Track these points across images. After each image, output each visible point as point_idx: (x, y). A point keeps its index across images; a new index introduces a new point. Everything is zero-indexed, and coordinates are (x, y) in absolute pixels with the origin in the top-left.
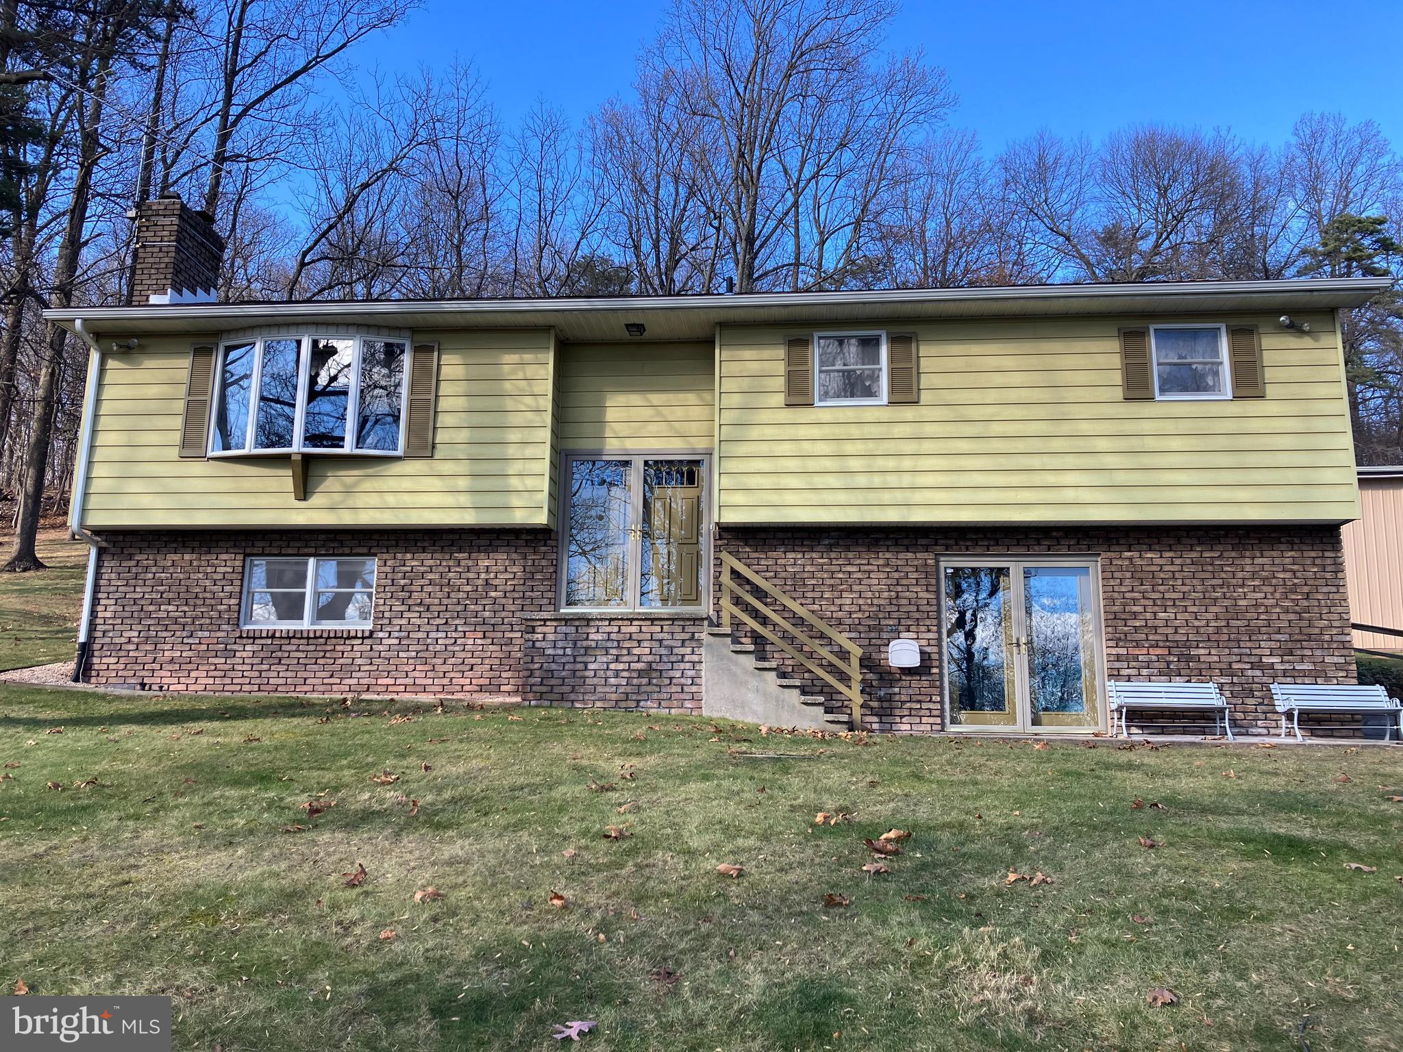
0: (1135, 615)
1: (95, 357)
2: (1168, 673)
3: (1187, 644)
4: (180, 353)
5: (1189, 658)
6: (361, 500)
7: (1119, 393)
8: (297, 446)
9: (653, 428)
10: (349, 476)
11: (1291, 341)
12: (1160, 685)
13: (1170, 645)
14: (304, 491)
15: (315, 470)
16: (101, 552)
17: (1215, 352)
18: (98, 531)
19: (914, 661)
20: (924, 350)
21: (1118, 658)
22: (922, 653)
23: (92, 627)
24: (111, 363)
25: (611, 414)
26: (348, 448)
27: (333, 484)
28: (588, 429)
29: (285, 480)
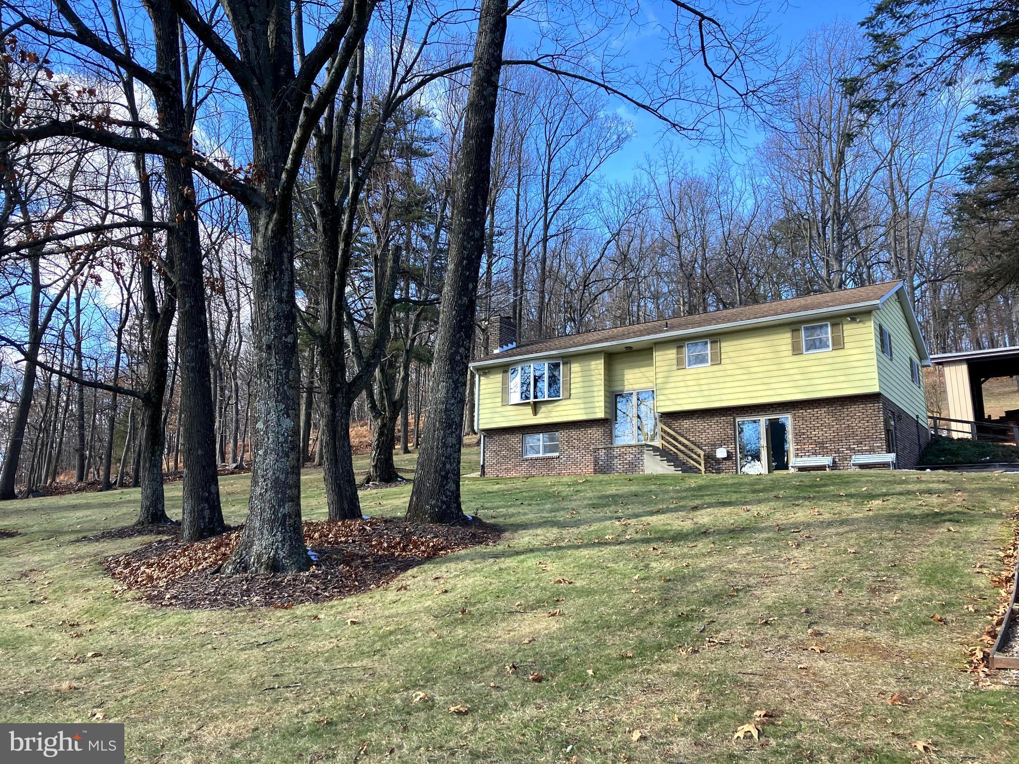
0: (804, 434)
1: (477, 376)
2: (815, 454)
3: (823, 443)
4: (498, 373)
5: (824, 448)
6: (554, 414)
7: (790, 353)
8: (532, 400)
9: (643, 380)
10: (550, 407)
11: (854, 326)
12: (813, 458)
13: (817, 443)
14: (535, 413)
15: (538, 406)
16: (484, 436)
17: (827, 333)
18: (483, 430)
19: (725, 455)
20: (723, 344)
21: (798, 449)
22: (728, 452)
23: (484, 460)
24: (482, 378)
25: (626, 377)
26: (546, 398)
27: (543, 409)
28: (619, 383)
29: (529, 410)
